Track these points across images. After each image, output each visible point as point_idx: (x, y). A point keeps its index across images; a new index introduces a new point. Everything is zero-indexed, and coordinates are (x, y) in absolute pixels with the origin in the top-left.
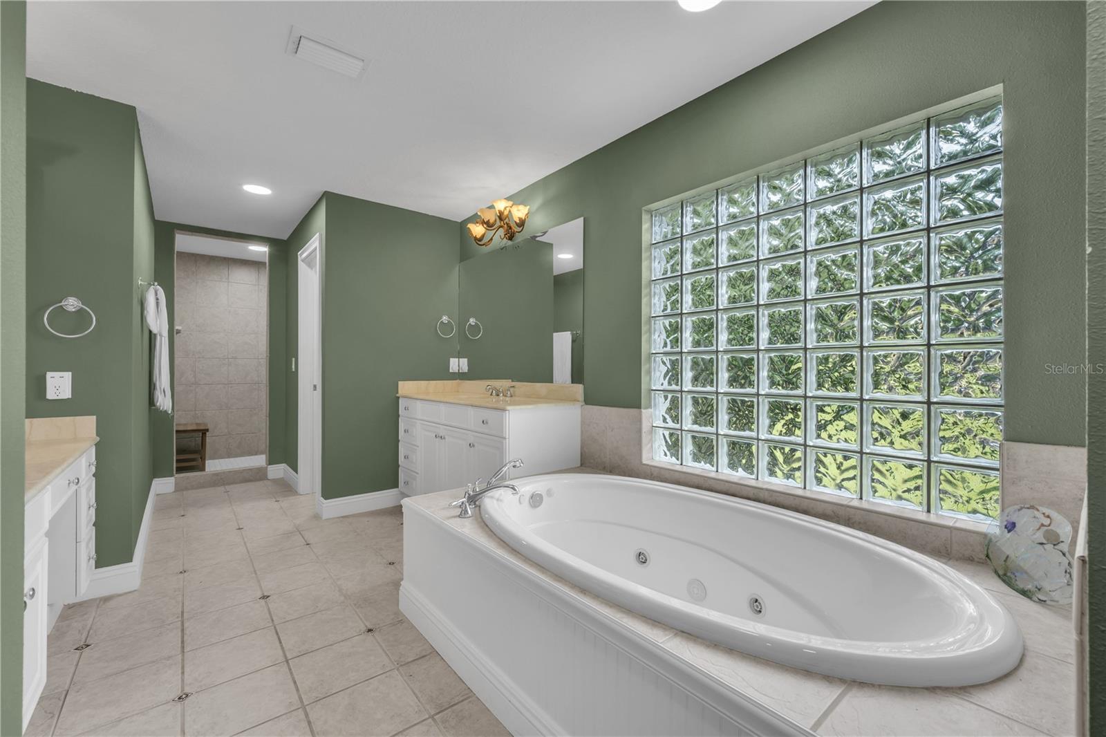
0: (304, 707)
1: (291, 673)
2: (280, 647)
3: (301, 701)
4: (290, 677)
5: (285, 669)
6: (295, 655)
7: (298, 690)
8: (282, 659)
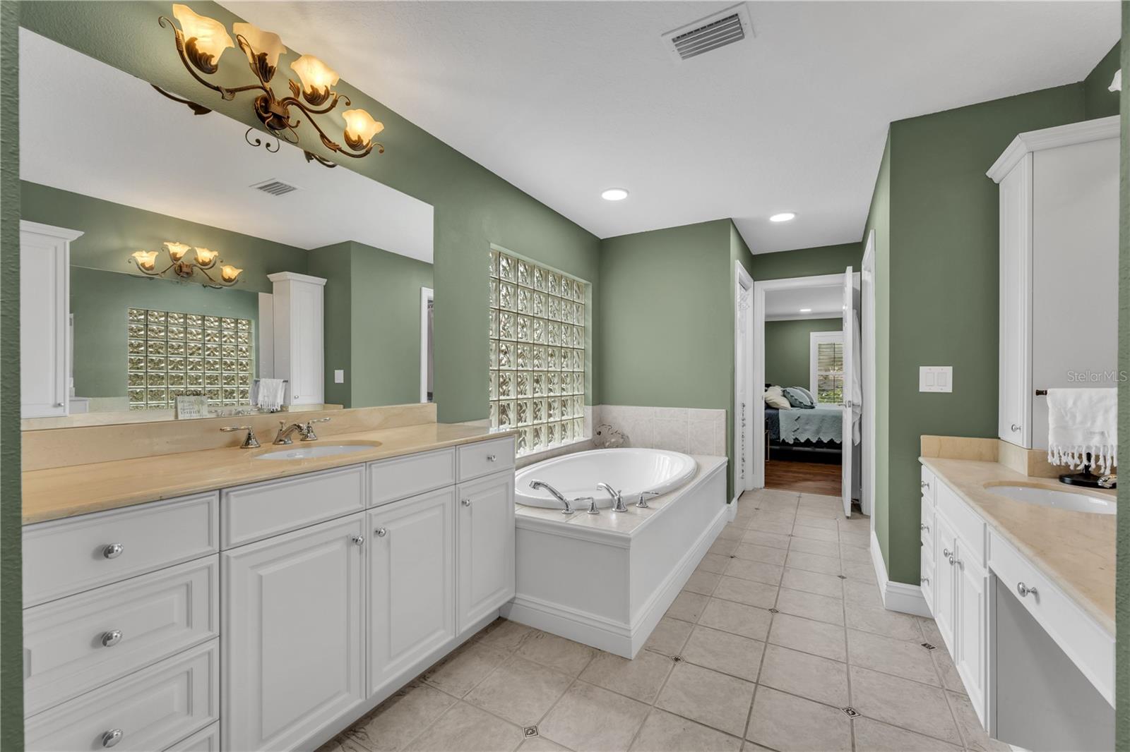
0: (766, 642)
1: (760, 669)
2: (755, 702)
3: (766, 647)
4: (763, 668)
5: (762, 677)
6: (748, 684)
7: (764, 655)
8: (760, 689)
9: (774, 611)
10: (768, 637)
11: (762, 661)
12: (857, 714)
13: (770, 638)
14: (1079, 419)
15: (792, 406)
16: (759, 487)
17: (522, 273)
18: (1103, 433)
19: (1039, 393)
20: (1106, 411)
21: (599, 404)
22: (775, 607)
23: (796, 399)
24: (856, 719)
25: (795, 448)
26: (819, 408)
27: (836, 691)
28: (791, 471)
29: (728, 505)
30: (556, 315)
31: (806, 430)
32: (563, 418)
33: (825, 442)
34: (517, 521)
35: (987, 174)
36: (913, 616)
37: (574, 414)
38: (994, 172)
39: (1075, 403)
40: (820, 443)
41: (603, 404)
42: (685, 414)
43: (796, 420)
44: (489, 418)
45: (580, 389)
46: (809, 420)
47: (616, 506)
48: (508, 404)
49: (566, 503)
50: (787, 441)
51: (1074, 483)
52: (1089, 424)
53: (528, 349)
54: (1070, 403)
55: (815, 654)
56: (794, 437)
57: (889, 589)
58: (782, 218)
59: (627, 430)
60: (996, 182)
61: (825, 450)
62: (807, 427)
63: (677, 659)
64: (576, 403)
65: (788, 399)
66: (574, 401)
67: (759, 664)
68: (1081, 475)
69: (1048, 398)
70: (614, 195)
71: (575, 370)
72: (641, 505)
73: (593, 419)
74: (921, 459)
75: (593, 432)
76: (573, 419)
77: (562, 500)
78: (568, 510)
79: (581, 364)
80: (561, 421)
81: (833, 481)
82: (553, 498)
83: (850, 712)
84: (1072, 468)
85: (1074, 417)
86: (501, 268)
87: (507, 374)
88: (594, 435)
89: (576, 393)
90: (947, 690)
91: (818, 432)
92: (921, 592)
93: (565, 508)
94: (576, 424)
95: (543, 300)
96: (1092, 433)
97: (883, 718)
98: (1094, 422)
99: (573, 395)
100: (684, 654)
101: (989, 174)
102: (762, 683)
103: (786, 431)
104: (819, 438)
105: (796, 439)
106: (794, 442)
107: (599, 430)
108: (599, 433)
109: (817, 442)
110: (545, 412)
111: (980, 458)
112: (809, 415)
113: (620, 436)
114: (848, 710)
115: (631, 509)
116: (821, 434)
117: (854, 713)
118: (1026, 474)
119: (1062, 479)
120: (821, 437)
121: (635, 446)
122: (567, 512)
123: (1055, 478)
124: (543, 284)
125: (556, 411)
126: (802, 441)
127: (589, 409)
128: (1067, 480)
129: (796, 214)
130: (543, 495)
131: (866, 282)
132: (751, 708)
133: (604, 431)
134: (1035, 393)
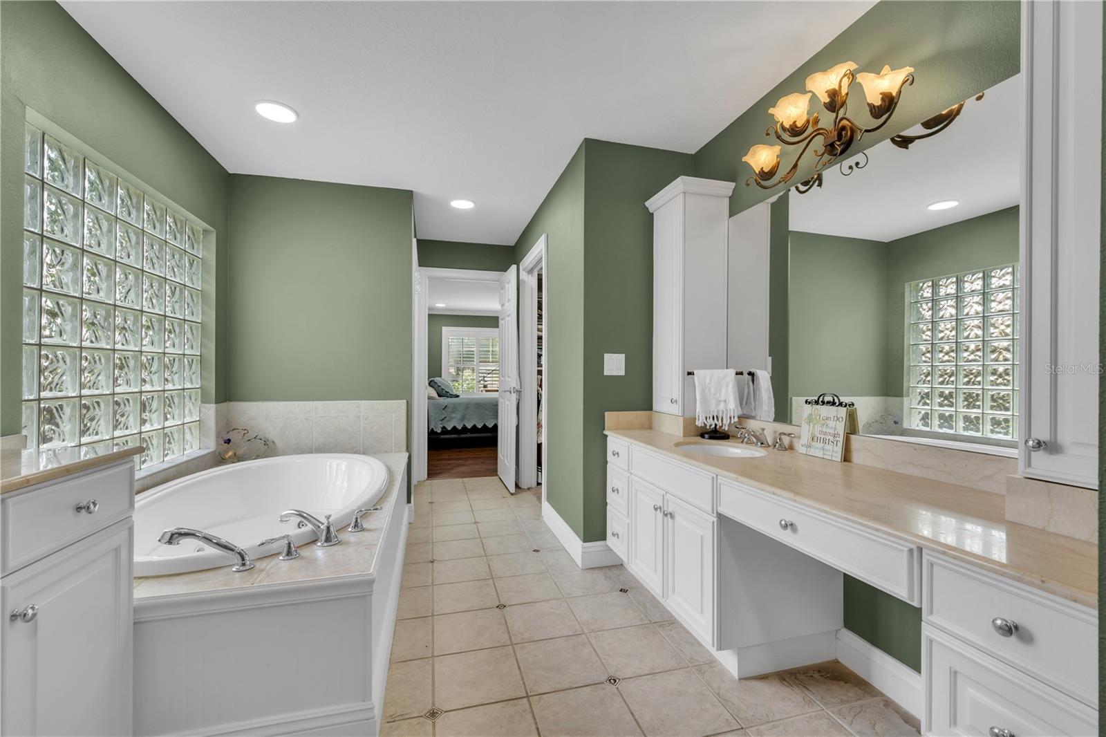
0: (512, 644)
2: (538, 720)
3: (514, 650)
6: (520, 701)
7: (517, 660)
8: (533, 701)
9: (501, 607)
10: (510, 638)
11: (519, 668)
12: (617, 681)
13: (513, 637)
14: (713, 391)
15: (439, 396)
16: (423, 480)
17: (91, 183)
18: (725, 401)
19: (689, 374)
20: (727, 384)
21: (225, 401)
22: (499, 601)
23: (443, 389)
24: (621, 685)
25: (442, 436)
26: (464, 396)
27: (592, 666)
28: (444, 459)
29: (409, 505)
30: (156, 266)
31: (452, 418)
32: (167, 424)
33: (469, 427)
34: (137, 610)
35: (646, 203)
36: (602, 568)
37: (184, 417)
38: (651, 204)
39: (710, 380)
40: (465, 429)
41: (231, 401)
42: (357, 407)
43: (444, 409)
44: (20, 433)
45: (193, 380)
46: (455, 408)
47: (323, 538)
48: (61, 406)
49: (239, 553)
50: (435, 430)
51: (711, 438)
52: (718, 395)
53: (104, 313)
54: (708, 381)
55: (557, 636)
56: (442, 426)
57: (584, 551)
58: (462, 205)
59: (272, 433)
60: (651, 212)
61: (469, 435)
62: (454, 415)
63: (433, 714)
64: (187, 399)
65: (435, 390)
66: (184, 398)
67: (518, 673)
68: (713, 431)
69: (696, 377)
70: (276, 113)
71: (186, 352)
72: (357, 529)
73: (217, 422)
74: (606, 432)
75: (217, 441)
76: (183, 424)
77: (233, 550)
78: (244, 565)
79: (197, 344)
80: (164, 428)
81: (483, 463)
82: (210, 551)
83: (612, 681)
84: (708, 427)
85: (710, 390)
86: (46, 163)
87: (58, 353)
88: (218, 444)
89: (188, 385)
90: (654, 623)
91: (463, 418)
92: (607, 545)
93: (240, 562)
94: (187, 431)
95: (134, 239)
96: (720, 401)
97: (634, 672)
98: (720, 394)
99: (184, 389)
100: (438, 705)
101: (647, 204)
102: (532, 694)
103: (434, 420)
104: (464, 425)
105: (444, 428)
106: (442, 431)
107: (226, 437)
108: (228, 441)
109: (462, 428)
110: (135, 418)
111: (642, 427)
112: (455, 404)
113: (262, 441)
114: (610, 680)
115: (342, 537)
116: (466, 420)
117: (615, 681)
118: (682, 435)
119: (702, 436)
120: (466, 424)
121: (284, 453)
122: (241, 568)
123: (697, 436)
124: (134, 212)
125: (154, 416)
126: (449, 429)
127: (211, 410)
128: (707, 436)
129: (475, 203)
130: (187, 549)
131: (524, 282)
132: (538, 729)
133: (234, 436)
134: (686, 373)
